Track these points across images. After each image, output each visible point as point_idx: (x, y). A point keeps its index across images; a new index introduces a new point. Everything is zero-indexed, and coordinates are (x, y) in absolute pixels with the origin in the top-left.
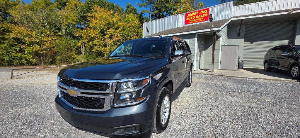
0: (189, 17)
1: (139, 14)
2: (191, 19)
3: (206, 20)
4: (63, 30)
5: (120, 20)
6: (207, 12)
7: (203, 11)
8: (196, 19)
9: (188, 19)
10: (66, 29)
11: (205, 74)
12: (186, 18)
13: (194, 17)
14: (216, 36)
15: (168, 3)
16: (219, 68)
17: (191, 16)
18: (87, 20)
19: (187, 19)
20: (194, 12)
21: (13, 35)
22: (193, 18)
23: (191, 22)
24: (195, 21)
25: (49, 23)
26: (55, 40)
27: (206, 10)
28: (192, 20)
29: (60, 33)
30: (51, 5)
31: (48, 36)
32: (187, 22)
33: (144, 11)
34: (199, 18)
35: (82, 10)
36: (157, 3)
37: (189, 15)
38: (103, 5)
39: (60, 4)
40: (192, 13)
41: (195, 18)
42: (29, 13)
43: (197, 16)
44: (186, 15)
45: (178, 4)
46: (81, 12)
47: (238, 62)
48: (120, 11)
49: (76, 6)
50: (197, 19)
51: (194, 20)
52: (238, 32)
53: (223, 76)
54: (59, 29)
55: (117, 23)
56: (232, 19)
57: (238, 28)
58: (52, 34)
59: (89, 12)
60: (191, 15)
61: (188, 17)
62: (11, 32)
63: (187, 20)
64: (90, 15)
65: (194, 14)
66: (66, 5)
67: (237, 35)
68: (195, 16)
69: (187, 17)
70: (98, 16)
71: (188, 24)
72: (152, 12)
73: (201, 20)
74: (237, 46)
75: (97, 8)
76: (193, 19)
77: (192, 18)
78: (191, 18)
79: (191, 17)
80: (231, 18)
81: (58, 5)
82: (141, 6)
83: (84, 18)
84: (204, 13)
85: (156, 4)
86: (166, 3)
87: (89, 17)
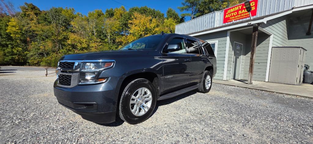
0: (229, 14)
1: (181, 17)
2: (231, 16)
3: (252, 16)
4: (109, 37)
5: (158, 26)
6: (254, 4)
8: (239, 15)
9: (227, 17)
10: (111, 36)
12: (225, 15)
13: (236, 13)
15: (213, 3)
16: (267, 80)
17: (232, 12)
18: (129, 28)
19: (227, 16)
20: (237, 6)
21: (69, 42)
22: (235, 15)
23: (231, 19)
24: (237, 18)
25: (97, 31)
26: (100, 45)
27: (254, 2)
28: (234, 17)
29: (106, 40)
30: (102, 16)
31: (95, 42)
32: (226, 20)
33: (184, 15)
34: (243, 13)
35: (125, 18)
36: (199, 5)
37: (229, 11)
38: (144, 11)
39: (109, 14)
40: (234, 9)
41: (238, 14)
42: (85, 23)
43: (239, 12)
44: (226, 11)
45: (224, 3)
46: (124, 20)
48: (161, 16)
49: (121, 15)
50: (240, 16)
51: (236, 17)
52: (308, 29)
54: (106, 36)
55: (154, 28)
56: (294, 10)
58: (99, 40)
59: (130, 19)
60: (232, 10)
62: (69, 39)
63: (226, 17)
64: (130, 21)
65: (237, 8)
66: (113, 15)
68: (237, 11)
69: (227, 13)
70: (136, 22)
71: (228, 22)
72: (194, 15)
73: (245, 15)
74: (299, 47)
75: (136, 14)
76: (234, 16)
77: (233, 14)
78: (231, 15)
79: (232, 14)
80: (293, 8)
81: (107, 15)
82: (182, 9)
83: (126, 25)
85: (199, 7)
86: (210, 4)
87: (129, 24)
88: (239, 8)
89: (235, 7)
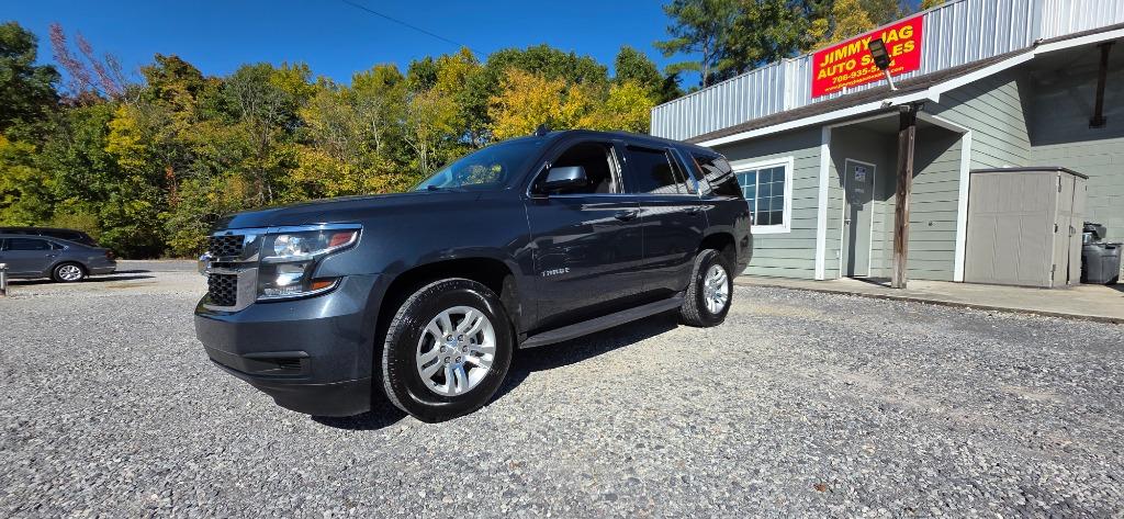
1: (663, 75)
2: (837, 74)
3: (908, 69)
4: (423, 154)
5: (587, 110)
6: (910, 33)
7: (893, 32)
8: (863, 67)
9: (825, 76)
10: (429, 151)
11: (850, 294)
12: (817, 70)
13: (854, 62)
14: (912, 129)
15: (776, 23)
16: (958, 277)
17: (840, 61)
18: (488, 120)
19: (822, 74)
20: (854, 42)
21: (298, 176)
22: (848, 68)
23: (837, 83)
24: (857, 78)
25: (385, 135)
26: (397, 184)
27: (910, 27)
28: (845, 77)
29: (414, 165)
30: (397, 85)
31: (381, 172)
32: (819, 87)
33: (675, 68)
35: (476, 88)
36: (730, 31)
37: (829, 59)
38: (538, 63)
39: (421, 76)
40: (845, 49)
41: (859, 67)
42: (343, 110)
43: (864, 59)
44: (819, 58)
45: (817, 22)
46: (472, 94)
47: (1083, 251)
48: (596, 76)
49: (461, 76)
50: (865, 71)
51: (854, 74)
52: (1092, 103)
53: (933, 303)
54: (411, 151)
55: (576, 116)
56: (1041, 50)
57: (1092, 86)
58: (392, 166)
59: (493, 92)
60: (839, 54)
61: (826, 68)
62: (297, 167)
63: (820, 77)
64: (496, 100)
65: (854, 49)
66: (435, 79)
67: (1086, 121)
69: (823, 65)
70: (515, 100)
71: (828, 93)
72: (713, 65)
74: (1055, 170)
75: (514, 74)
76: (846, 72)
77: (844, 66)
78: (838, 69)
79: (841, 66)
80: (1036, 44)
81: (414, 80)
82: (671, 49)
83: (479, 112)
84: (896, 38)
85: (727, 37)
86: (765, 26)
87: (491, 109)
88: (862, 46)
89: (847, 44)
